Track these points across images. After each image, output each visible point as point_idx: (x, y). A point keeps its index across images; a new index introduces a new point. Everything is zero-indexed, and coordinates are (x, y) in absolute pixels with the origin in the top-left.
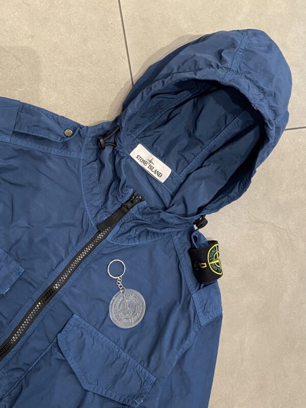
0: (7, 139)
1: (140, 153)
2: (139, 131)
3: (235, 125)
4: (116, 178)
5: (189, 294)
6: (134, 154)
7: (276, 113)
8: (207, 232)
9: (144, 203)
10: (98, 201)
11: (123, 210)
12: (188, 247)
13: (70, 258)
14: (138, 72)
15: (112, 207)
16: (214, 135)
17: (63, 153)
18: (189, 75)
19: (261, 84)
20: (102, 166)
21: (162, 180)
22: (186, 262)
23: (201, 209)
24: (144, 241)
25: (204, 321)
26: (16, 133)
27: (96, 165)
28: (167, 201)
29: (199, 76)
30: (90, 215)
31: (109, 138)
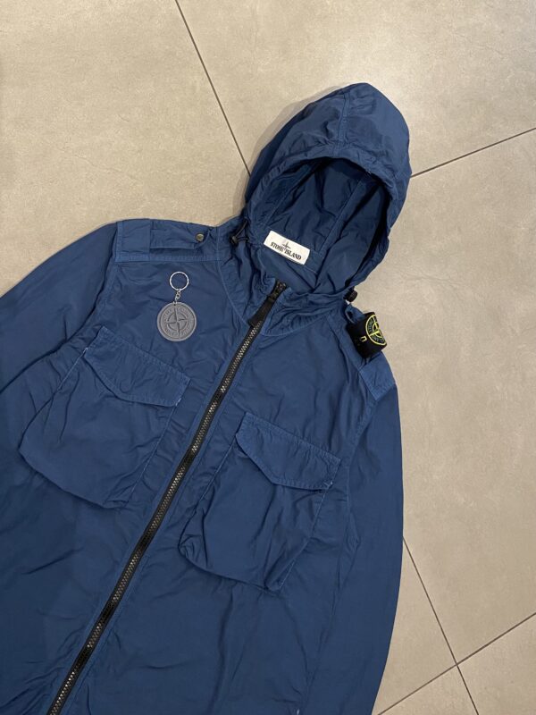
0: (146, 258)
1: (274, 240)
2: (267, 218)
3: (360, 189)
4: (256, 270)
5: (356, 372)
6: (267, 243)
7: (393, 171)
8: (361, 304)
9: (290, 289)
10: (244, 298)
11: (269, 302)
12: (345, 324)
13: (229, 360)
15: (258, 301)
16: (343, 204)
17: (199, 259)
18: (301, 157)
19: (371, 147)
20: (240, 262)
21: (302, 262)
22: (346, 341)
23: (348, 283)
24: (298, 328)
25: (377, 396)
26: (152, 251)
27: (233, 263)
28: (312, 282)
29: (311, 155)
30: (239, 312)
31: (241, 233)
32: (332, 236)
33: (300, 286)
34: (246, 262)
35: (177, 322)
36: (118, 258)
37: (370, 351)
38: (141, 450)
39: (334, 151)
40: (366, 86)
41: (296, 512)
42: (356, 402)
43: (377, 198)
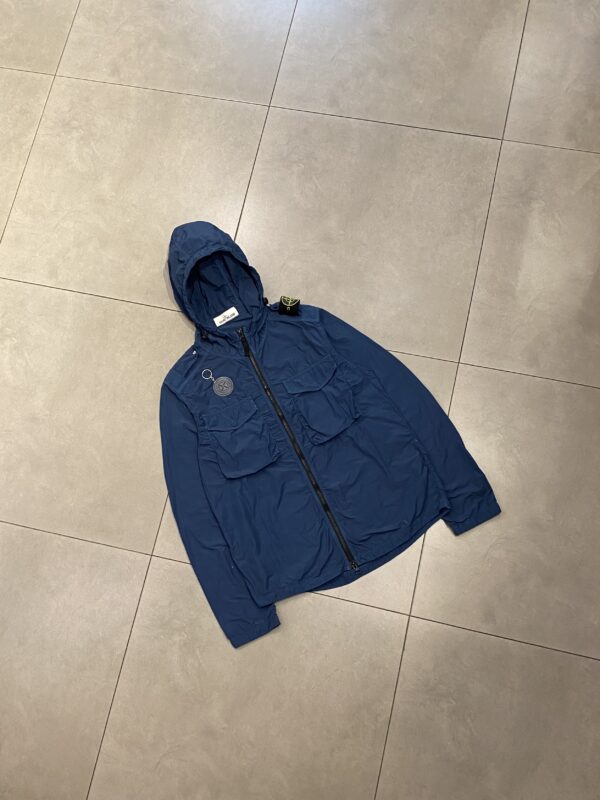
0: (186, 381)
1: (219, 321)
2: (207, 317)
3: (219, 264)
4: (225, 338)
5: (300, 322)
6: (218, 325)
7: (218, 243)
8: (273, 300)
9: (245, 328)
10: (233, 351)
12: (277, 314)
13: (254, 374)
14: (175, 306)
15: (240, 346)
16: (222, 277)
17: (204, 359)
19: (201, 246)
20: (216, 342)
21: (237, 314)
22: (285, 318)
23: (259, 299)
24: (264, 336)
25: (317, 320)
27: (215, 345)
28: (248, 316)
29: (187, 276)
30: (238, 358)
31: (205, 333)
32: (234, 292)
33: (246, 323)
34: (218, 339)
35: (223, 386)
36: (178, 391)
37: (296, 309)
38: (264, 434)
39: (191, 264)
40: (176, 230)
41: (335, 387)
42: (313, 331)
43: (226, 258)
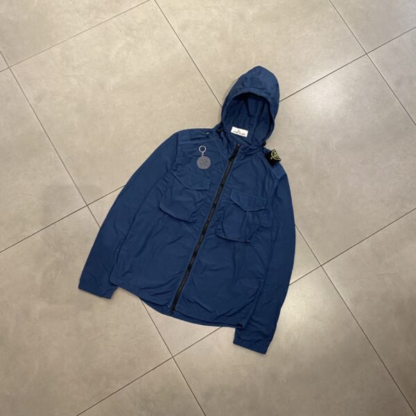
0: (189, 142)
1: (234, 130)
2: (231, 123)
3: (260, 105)
4: (229, 141)
5: (270, 171)
6: (232, 131)
7: (269, 94)
8: (269, 146)
9: (242, 146)
10: (226, 151)
11: (236, 152)
12: (264, 155)
13: (224, 171)
14: (222, 103)
15: (231, 152)
16: (256, 111)
17: (207, 140)
18: (235, 95)
19: (259, 87)
20: (222, 139)
21: (246, 136)
22: (265, 161)
23: (263, 140)
24: (247, 159)
25: (279, 177)
26: (192, 139)
27: (220, 140)
28: (251, 143)
29: (239, 94)
30: (225, 157)
31: (222, 129)
32: (255, 124)
33: (246, 145)
34: (225, 139)
35: (204, 163)
36: (180, 143)
37: (275, 163)
38: (199, 204)
39: (245, 91)
41: (253, 217)
42: (271, 181)
43: (266, 105)
